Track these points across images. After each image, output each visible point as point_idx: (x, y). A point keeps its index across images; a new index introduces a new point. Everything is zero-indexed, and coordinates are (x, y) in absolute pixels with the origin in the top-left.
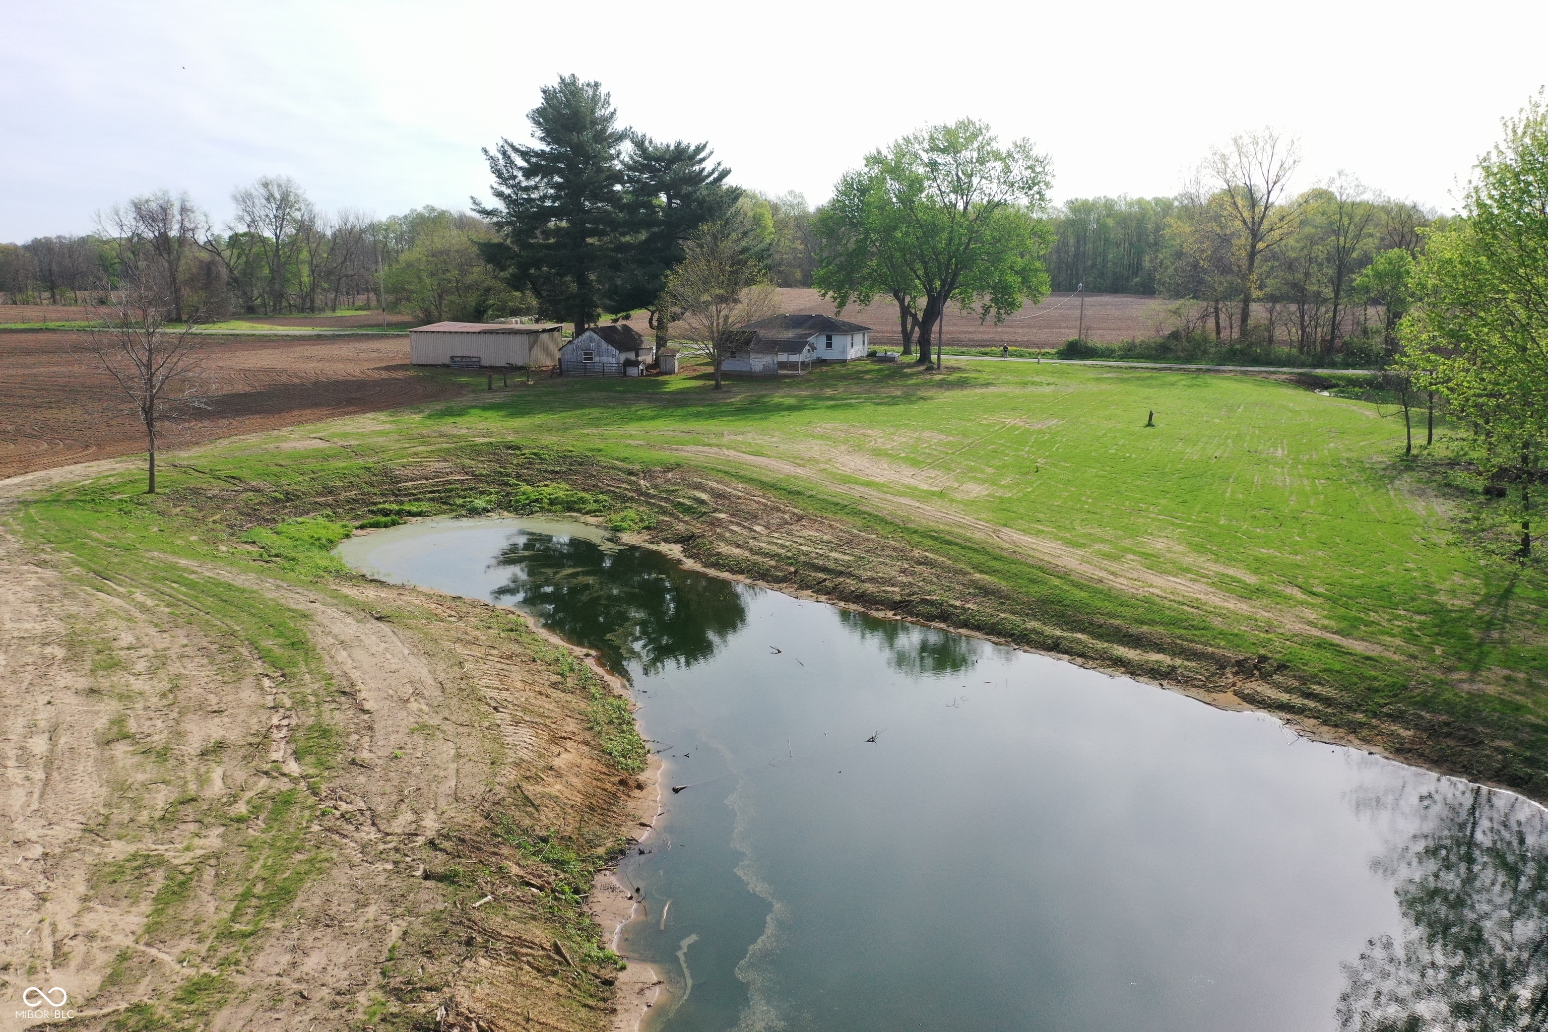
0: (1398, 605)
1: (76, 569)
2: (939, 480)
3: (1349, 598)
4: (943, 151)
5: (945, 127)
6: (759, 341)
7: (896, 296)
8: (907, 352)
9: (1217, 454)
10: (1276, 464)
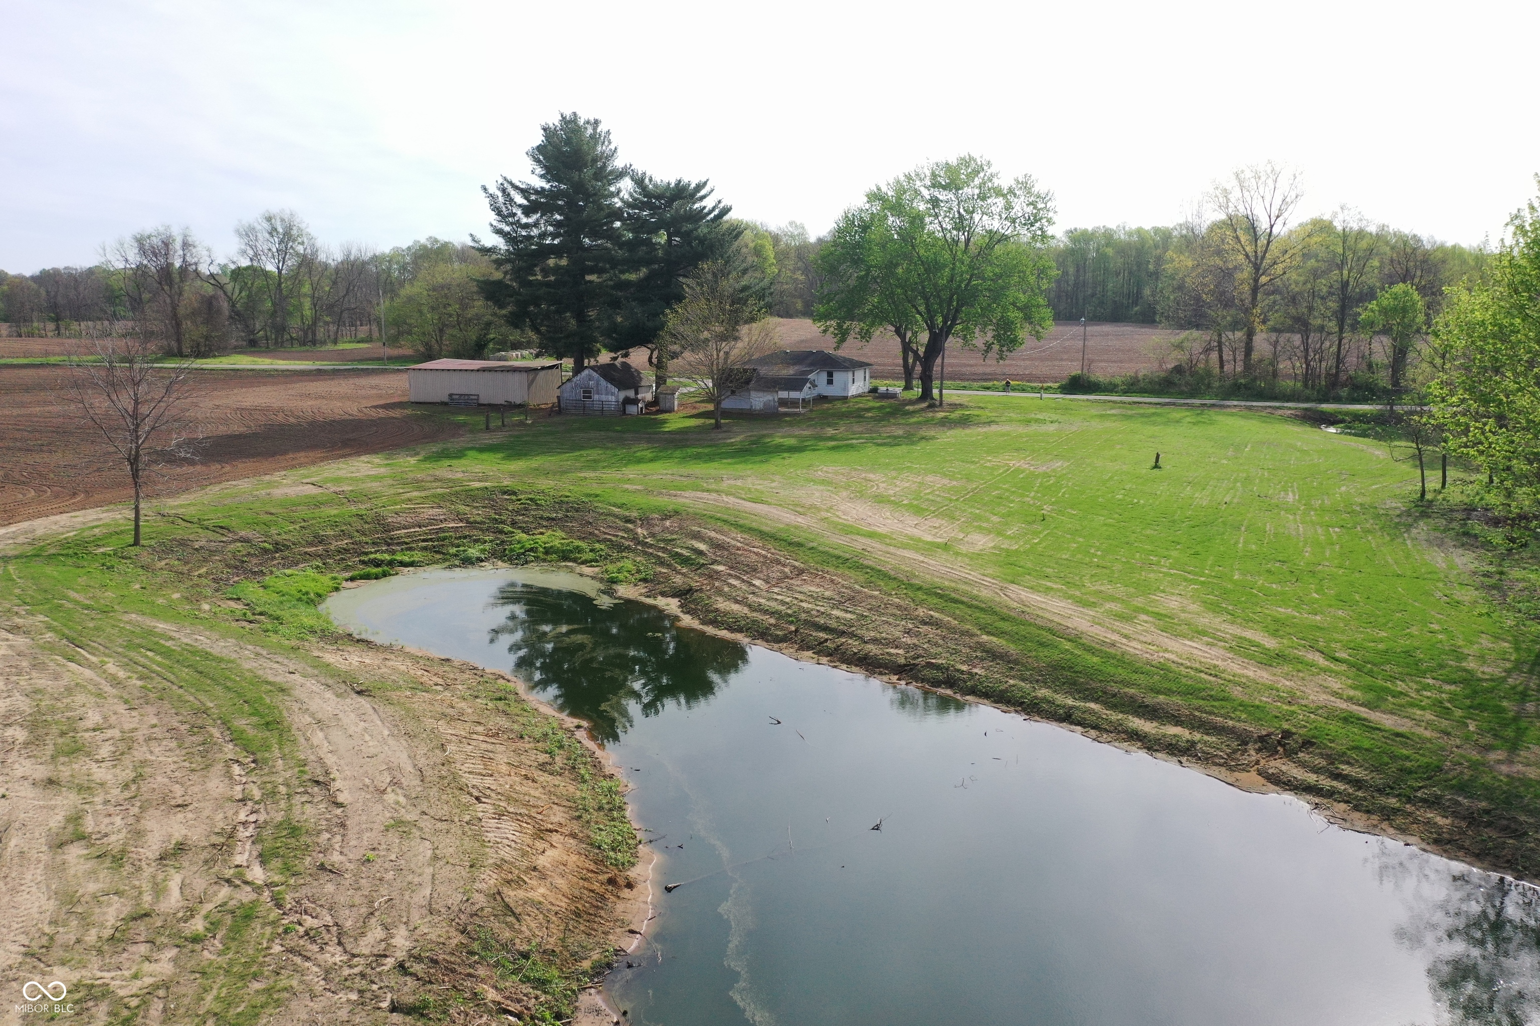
0: (1425, 672)
1: (49, 636)
2: (946, 531)
3: (1375, 665)
4: (945, 188)
5: (947, 164)
6: (760, 378)
7: (898, 332)
8: (908, 387)
9: (1227, 499)
10: (1287, 511)
